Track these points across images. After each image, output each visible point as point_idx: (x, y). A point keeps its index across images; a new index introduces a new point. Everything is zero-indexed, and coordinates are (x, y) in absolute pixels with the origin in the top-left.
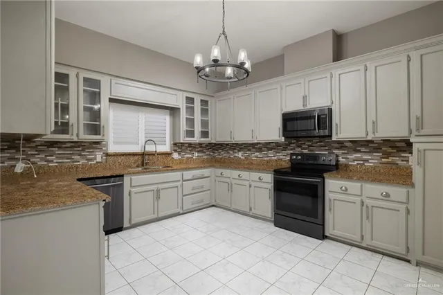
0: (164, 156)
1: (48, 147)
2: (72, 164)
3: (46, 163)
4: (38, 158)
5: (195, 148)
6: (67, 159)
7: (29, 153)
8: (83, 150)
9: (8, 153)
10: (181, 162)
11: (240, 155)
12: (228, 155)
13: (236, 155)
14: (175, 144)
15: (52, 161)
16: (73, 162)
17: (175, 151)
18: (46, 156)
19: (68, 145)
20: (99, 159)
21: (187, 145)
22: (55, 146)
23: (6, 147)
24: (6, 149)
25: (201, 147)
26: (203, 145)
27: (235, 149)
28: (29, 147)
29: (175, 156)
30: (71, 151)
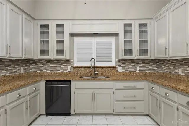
0: (110, 69)
1: (47, 63)
2: (57, 72)
3: (46, 71)
4: (43, 68)
5: (137, 63)
6: (55, 69)
7: (40, 65)
8: (62, 65)
9: (33, 65)
10: (124, 74)
11: (180, 71)
12: (169, 71)
13: (177, 71)
14: (119, 61)
15: (48, 70)
16: (57, 71)
17: (120, 66)
18: (46, 67)
19: (55, 62)
20: (69, 70)
21: (130, 61)
22: (49, 62)
23: (32, 63)
24: (32, 64)
25: (144, 63)
26: (146, 62)
27: (175, 65)
28: (40, 63)
29: (120, 69)
30: (56, 65)
